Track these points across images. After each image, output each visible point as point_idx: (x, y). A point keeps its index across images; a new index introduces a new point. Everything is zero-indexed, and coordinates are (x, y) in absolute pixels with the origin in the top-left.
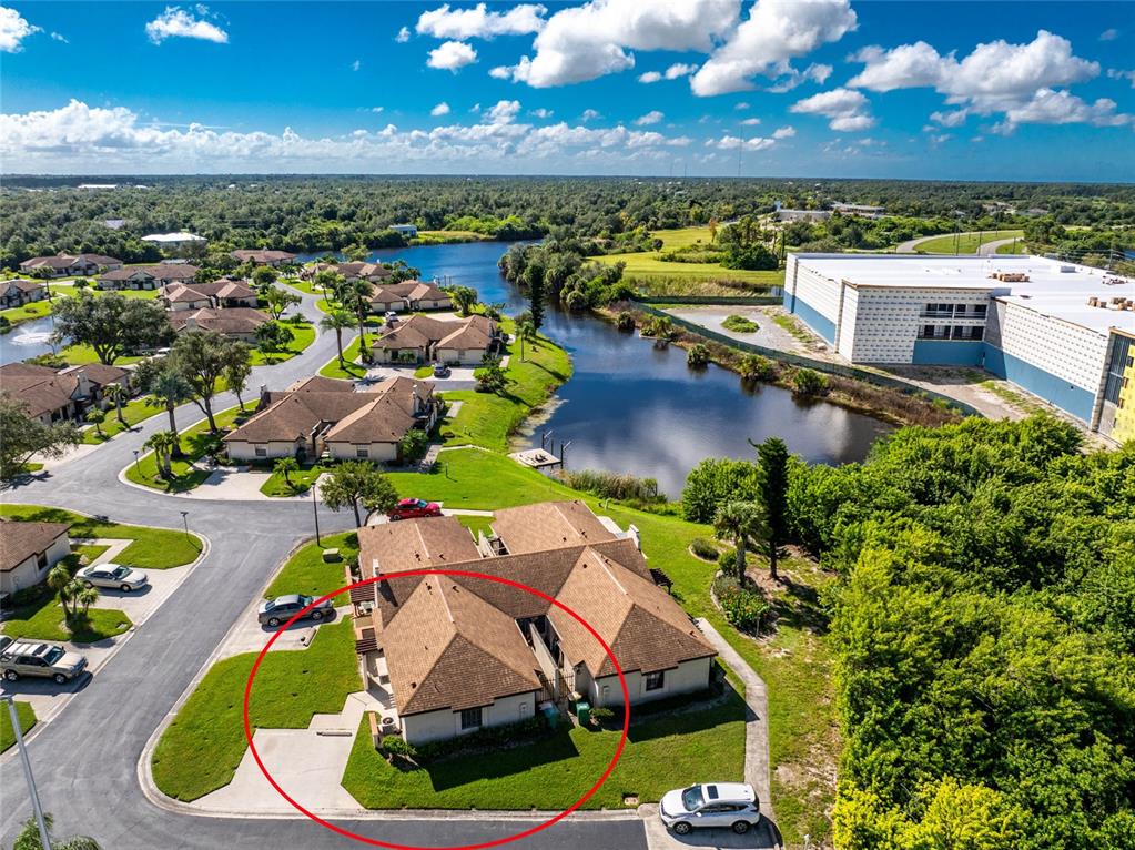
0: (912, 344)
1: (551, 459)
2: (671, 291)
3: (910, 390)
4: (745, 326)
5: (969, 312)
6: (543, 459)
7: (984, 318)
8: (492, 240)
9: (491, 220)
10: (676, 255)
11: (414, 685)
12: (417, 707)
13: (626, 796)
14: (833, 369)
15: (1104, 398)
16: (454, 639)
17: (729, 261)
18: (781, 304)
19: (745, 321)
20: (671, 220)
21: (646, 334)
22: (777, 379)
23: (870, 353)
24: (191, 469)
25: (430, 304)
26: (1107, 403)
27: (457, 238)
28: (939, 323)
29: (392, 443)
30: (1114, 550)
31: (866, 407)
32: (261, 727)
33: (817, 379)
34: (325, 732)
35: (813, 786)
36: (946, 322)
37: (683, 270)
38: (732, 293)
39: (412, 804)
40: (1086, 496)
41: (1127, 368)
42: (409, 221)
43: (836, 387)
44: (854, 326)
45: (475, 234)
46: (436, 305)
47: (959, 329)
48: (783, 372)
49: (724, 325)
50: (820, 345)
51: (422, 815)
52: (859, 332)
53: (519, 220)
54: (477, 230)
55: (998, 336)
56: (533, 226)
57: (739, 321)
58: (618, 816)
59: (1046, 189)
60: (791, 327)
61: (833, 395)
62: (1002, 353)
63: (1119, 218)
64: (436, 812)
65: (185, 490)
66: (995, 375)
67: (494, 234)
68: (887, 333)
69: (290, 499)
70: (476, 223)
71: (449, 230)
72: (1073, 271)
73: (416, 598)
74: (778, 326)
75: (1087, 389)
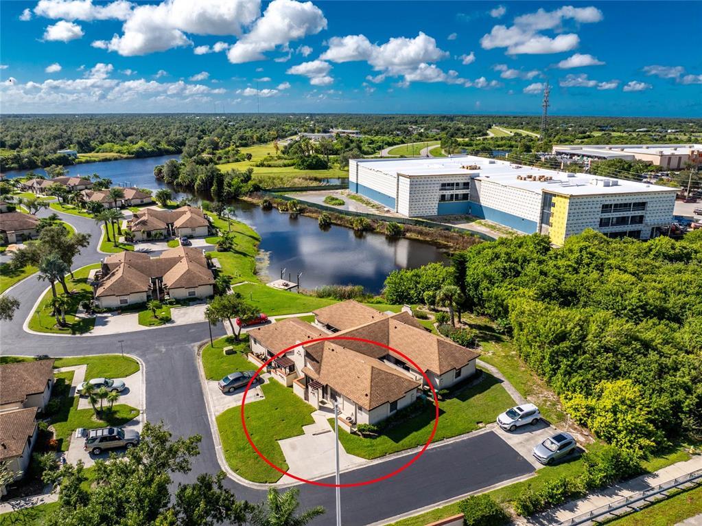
0: (437, 205)
1: (292, 284)
2: (278, 184)
3: (448, 229)
4: (337, 202)
5: (461, 186)
6: (287, 285)
7: (468, 189)
8: (131, 158)
9: (127, 145)
10: (265, 163)
11: (367, 395)
12: (375, 404)
13: (478, 423)
14: (404, 221)
15: (542, 223)
16: (372, 370)
17: (300, 165)
18: (348, 188)
19: (337, 199)
20: (244, 142)
21: (284, 211)
22: (374, 229)
23: (417, 211)
24: (77, 319)
25: (138, 201)
26: (543, 225)
27: (108, 157)
28: (448, 193)
29: (211, 285)
30: (594, 287)
31: (428, 239)
32: (280, 440)
33: (398, 227)
34: (317, 433)
35: (545, 401)
36: (452, 192)
37: (274, 171)
38: (315, 184)
39: (390, 451)
40: (570, 266)
41: (552, 208)
42: (65, 147)
43: (408, 230)
44: (408, 198)
45: (119, 154)
46: (142, 202)
47: (457, 195)
48: (376, 225)
49: (325, 202)
50: (386, 209)
51: (397, 455)
52: (411, 200)
53: (146, 144)
54: (119, 152)
55: (478, 197)
56: (157, 148)
57: (333, 199)
58: (481, 432)
59: (433, 118)
60: (361, 200)
61: (408, 235)
62: (481, 206)
63: (475, 133)
64: (403, 452)
65: (87, 332)
66: (478, 217)
67: (132, 154)
68: (425, 200)
69: (163, 326)
70: (117, 147)
71: (97, 152)
72: (494, 163)
73: (326, 357)
74: (354, 201)
75: (532, 220)
